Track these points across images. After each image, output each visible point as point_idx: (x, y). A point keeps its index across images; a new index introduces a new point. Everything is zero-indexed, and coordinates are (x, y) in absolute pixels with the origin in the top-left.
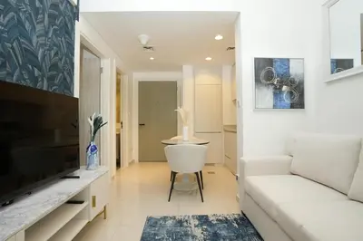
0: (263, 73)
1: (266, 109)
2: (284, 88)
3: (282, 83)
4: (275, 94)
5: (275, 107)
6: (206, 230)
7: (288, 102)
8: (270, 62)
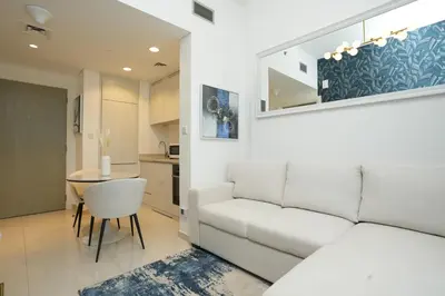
0: (209, 102)
1: (210, 139)
2: (225, 118)
3: (223, 113)
4: (218, 123)
5: (217, 136)
6: (170, 274)
7: (227, 131)
8: (215, 91)
